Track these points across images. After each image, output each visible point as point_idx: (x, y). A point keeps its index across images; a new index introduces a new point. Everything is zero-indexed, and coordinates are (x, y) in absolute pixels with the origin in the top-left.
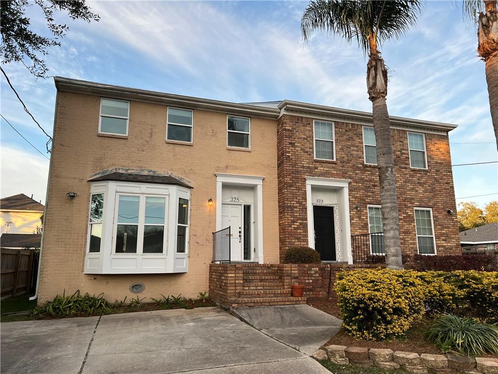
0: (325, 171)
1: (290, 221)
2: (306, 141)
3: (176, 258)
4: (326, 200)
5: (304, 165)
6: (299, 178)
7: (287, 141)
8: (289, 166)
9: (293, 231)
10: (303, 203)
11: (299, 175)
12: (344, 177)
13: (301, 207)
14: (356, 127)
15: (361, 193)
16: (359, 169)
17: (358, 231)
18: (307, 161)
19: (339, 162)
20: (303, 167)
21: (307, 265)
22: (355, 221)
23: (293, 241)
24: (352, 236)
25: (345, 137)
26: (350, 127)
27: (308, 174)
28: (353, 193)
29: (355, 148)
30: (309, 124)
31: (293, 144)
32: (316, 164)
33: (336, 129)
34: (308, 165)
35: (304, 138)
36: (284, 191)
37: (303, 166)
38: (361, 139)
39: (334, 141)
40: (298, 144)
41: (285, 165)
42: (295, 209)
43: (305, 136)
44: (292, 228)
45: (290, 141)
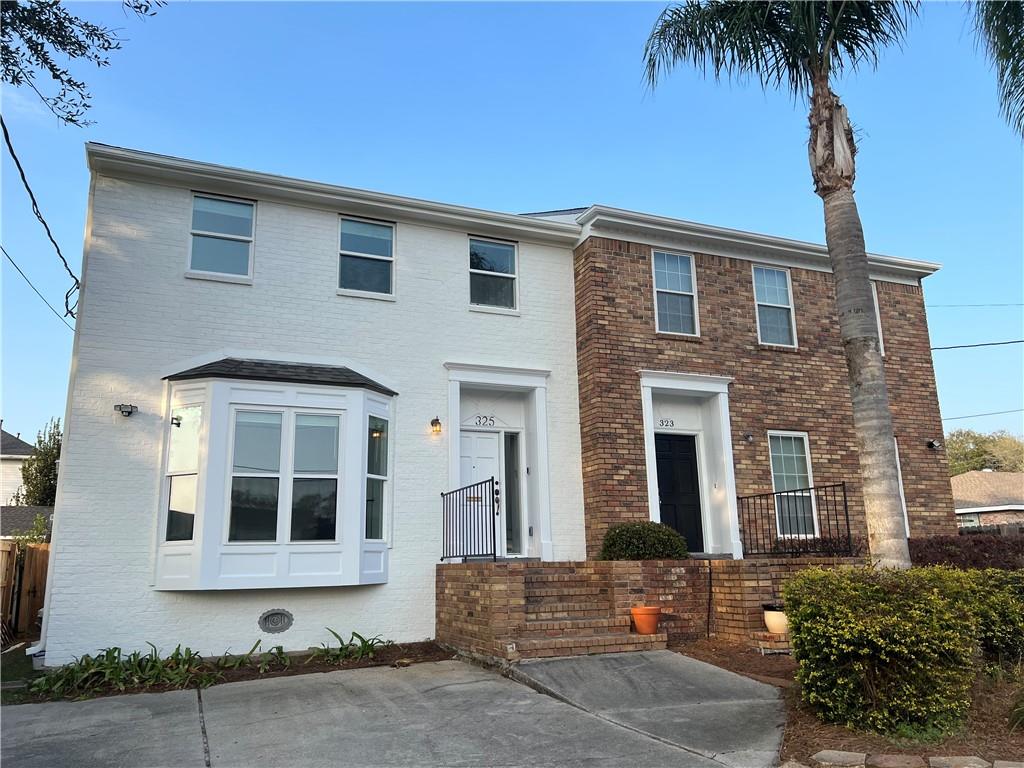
0: (679, 359)
1: (610, 466)
2: (637, 294)
3: (366, 552)
4: (682, 422)
5: (636, 345)
6: (627, 372)
7: (598, 293)
8: (604, 346)
9: (616, 488)
10: (636, 427)
11: (625, 367)
12: (718, 372)
13: (632, 437)
14: (738, 265)
15: (754, 406)
16: (748, 353)
17: (751, 486)
18: (642, 336)
19: (707, 338)
20: (633, 349)
21: (661, 563)
22: (744, 467)
23: (617, 509)
24: (738, 498)
25: (718, 287)
26: (728, 266)
27: (644, 365)
28: (738, 404)
29: (739, 311)
30: (644, 258)
31: (610, 300)
32: (661, 342)
33: (699, 270)
34: (643, 346)
35: (634, 288)
36: (593, 401)
37: (634, 347)
38: (750, 290)
39: (695, 294)
40: (622, 301)
41: (595, 345)
42: (619, 441)
43: (636, 284)
44: (615, 483)
45: (604, 294)
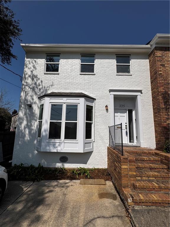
3: (85, 143)
8: (161, 80)
36: (158, 98)
41: (158, 80)
